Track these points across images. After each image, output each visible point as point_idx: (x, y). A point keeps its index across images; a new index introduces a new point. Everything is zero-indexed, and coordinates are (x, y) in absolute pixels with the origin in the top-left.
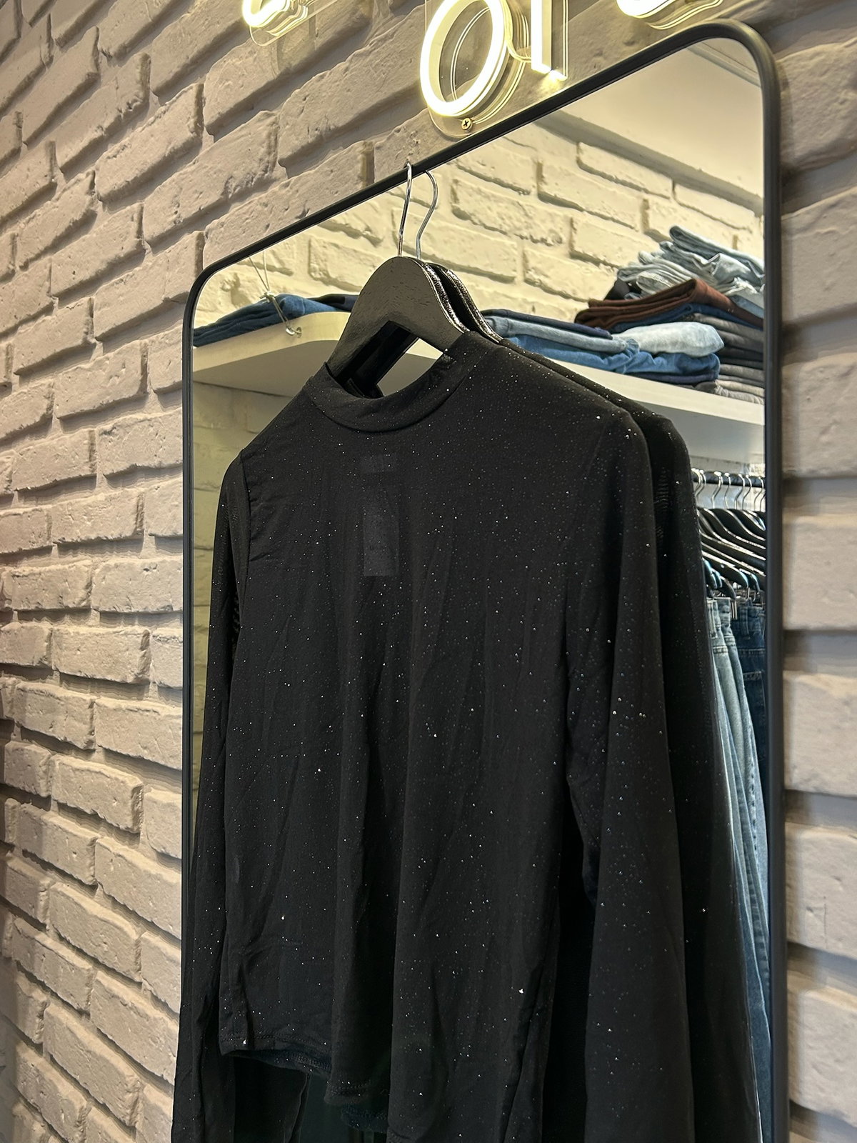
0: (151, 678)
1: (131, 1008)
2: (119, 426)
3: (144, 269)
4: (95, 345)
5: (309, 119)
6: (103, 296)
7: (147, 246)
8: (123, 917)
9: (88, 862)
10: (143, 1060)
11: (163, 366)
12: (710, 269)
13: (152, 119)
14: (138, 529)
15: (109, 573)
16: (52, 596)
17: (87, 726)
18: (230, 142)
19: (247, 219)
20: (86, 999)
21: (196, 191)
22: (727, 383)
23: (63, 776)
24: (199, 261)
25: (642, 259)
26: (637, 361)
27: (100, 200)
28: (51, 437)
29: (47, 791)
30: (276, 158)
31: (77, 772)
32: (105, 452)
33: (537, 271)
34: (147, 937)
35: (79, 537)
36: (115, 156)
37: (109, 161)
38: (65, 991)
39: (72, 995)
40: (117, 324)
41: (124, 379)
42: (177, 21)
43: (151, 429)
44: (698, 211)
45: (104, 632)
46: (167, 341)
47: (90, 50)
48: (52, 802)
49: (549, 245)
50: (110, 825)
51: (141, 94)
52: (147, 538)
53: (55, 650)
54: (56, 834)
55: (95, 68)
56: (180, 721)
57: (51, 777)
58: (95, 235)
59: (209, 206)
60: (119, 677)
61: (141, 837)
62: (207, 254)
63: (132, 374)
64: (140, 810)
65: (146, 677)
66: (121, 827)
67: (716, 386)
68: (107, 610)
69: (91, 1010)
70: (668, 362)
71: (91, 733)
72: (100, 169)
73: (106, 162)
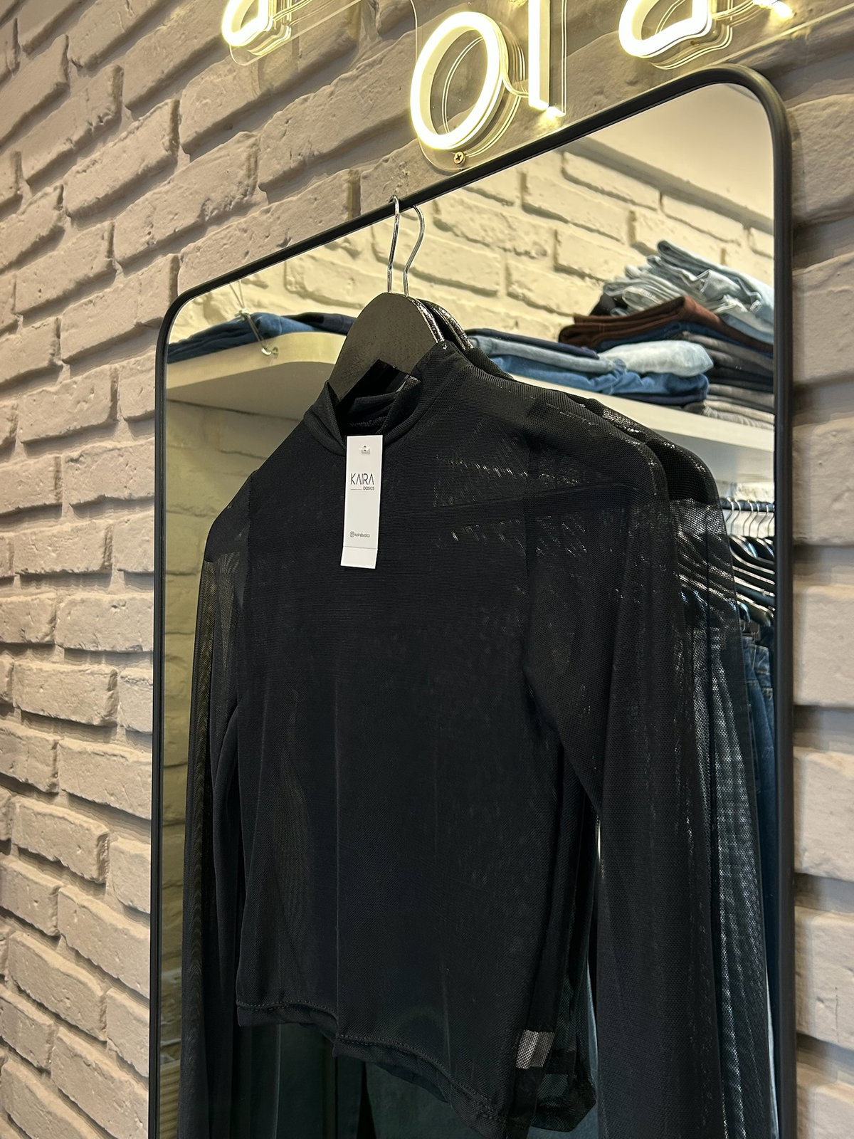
0: (118, 721)
1: (94, 1068)
2: (87, 454)
3: (115, 291)
4: (61, 367)
5: (292, 143)
6: (71, 317)
7: (118, 267)
8: (88, 971)
9: (50, 911)
10: (108, 1124)
11: (134, 394)
12: (699, 286)
13: (124, 134)
14: (106, 564)
15: (75, 608)
16: (14, 629)
17: (50, 768)
18: (207, 163)
19: (225, 244)
20: (47, 1057)
21: (170, 213)
22: (716, 404)
23: (24, 820)
24: (174, 286)
25: (628, 273)
26: (624, 382)
27: (69, 216)
28: (15, 461)
29: (7, 834)
30: (256, 182)
31: (39, 817)
32: (72, 481)
33: (521, 285)
34: (113, 994)
35: (43, 569)
36: (85, 171)
37: (78, 176)
38: (24, 1048)
39: (31, 1052)
40: (85, 348)
41: (93, 405)
42: (152, 33)
43: (121, 459)
44: (686, 223)
45: (69, 670)
46: (139, 367)
47: (59, 57)
48: (12, 846)
49: (532, 258)
50: (74, 874)
51: (113, 108)
52: (115, 573)
53: (17, 686)
54: (16, 881)
55: (64, 77)
56: (150, 768)
57: (11, 820)
58: (62, 253)
59: (185, 229)
60: (85, 718)
61: (107, 888)
62: (182, 279)
63: (102, 400)
64: (106, 860)
65: (113, 719)
66: (86, 877)
67: (704, 407)
68: (72, 647)
69: (52, 1068)
70: (656, 382)
71: (55, 775)
72: (69, 183)
73: (75, 176)
